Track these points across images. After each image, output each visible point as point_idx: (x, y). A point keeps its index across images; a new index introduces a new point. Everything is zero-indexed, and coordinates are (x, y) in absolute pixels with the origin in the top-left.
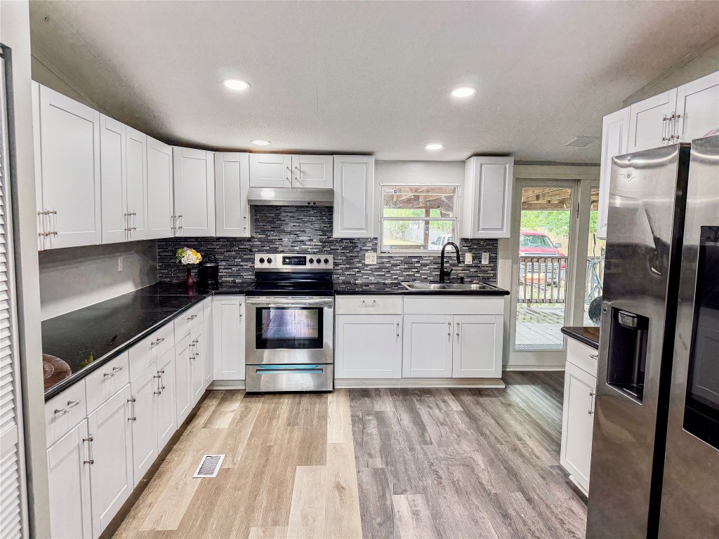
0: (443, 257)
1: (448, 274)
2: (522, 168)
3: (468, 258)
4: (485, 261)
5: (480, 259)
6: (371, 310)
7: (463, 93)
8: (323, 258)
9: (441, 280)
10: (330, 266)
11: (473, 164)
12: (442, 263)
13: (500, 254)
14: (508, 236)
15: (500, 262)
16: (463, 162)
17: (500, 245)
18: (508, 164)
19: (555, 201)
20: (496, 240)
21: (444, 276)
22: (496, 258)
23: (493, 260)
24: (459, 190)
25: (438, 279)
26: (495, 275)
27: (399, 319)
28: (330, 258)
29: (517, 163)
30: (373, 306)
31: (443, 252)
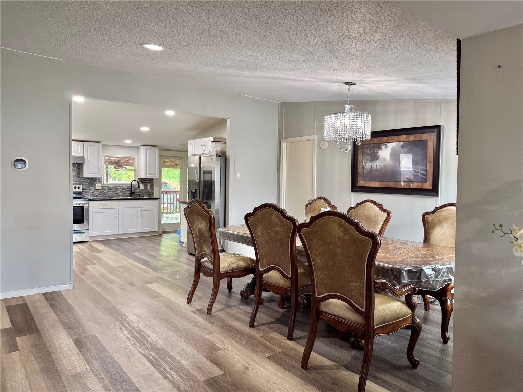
0: (131, 186)
1: (134, 193)
2: (162, 151)
3: (142, 187)
4: (149, 188)
5: (147, 187)
6: (105, 207)
7: (145, 129)
8: (77, 186)
9: (131, 196)
10: (81, 190)
11: (143, 149)
12: (131, 188)
13: (155, 185)
14: (158, 177)
15: (155, 188)
16: (138, 148)
17: (155, 181)
18: (157, 150)
19: (173, 164)
20: (153, 179)
21: (132, 193)
22: (153, 186)
23: (152, 187)
24: (137, 159)
25: (130, 195)
26: (153, 193)
27: (117, 210)
28: (81, 186)
29: (160, 149)
30: (105, 205)
31: (131, 184)
